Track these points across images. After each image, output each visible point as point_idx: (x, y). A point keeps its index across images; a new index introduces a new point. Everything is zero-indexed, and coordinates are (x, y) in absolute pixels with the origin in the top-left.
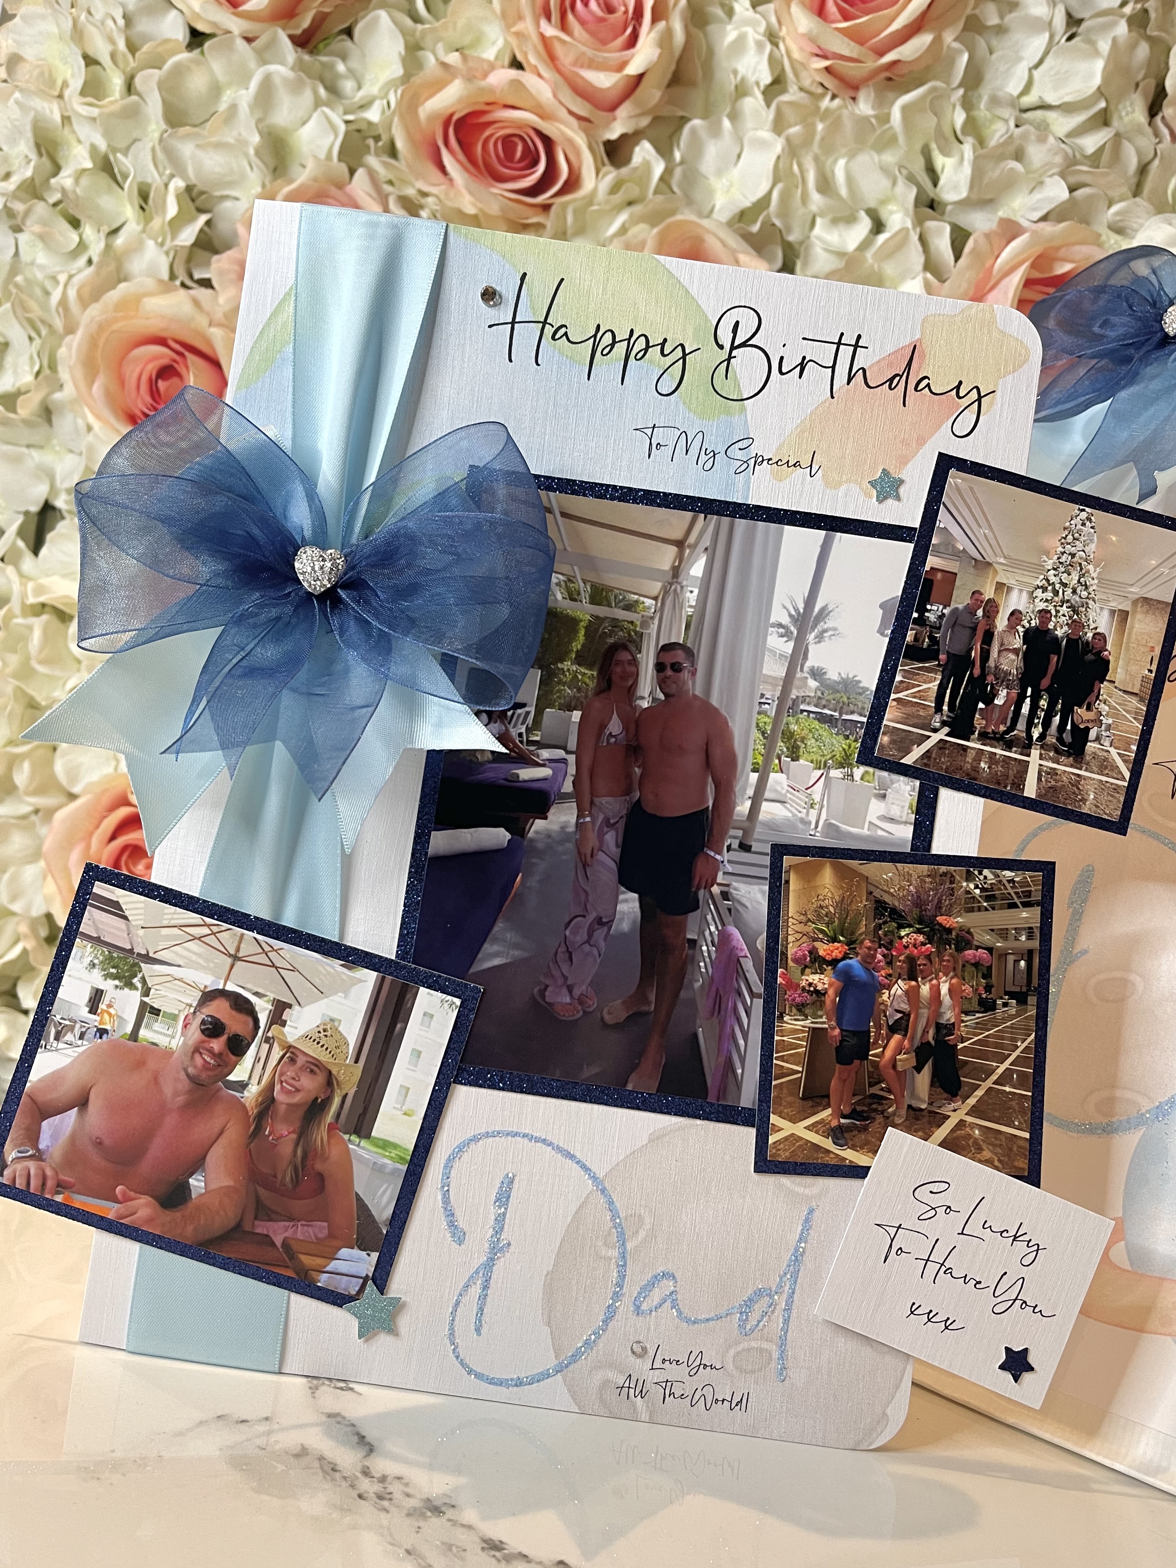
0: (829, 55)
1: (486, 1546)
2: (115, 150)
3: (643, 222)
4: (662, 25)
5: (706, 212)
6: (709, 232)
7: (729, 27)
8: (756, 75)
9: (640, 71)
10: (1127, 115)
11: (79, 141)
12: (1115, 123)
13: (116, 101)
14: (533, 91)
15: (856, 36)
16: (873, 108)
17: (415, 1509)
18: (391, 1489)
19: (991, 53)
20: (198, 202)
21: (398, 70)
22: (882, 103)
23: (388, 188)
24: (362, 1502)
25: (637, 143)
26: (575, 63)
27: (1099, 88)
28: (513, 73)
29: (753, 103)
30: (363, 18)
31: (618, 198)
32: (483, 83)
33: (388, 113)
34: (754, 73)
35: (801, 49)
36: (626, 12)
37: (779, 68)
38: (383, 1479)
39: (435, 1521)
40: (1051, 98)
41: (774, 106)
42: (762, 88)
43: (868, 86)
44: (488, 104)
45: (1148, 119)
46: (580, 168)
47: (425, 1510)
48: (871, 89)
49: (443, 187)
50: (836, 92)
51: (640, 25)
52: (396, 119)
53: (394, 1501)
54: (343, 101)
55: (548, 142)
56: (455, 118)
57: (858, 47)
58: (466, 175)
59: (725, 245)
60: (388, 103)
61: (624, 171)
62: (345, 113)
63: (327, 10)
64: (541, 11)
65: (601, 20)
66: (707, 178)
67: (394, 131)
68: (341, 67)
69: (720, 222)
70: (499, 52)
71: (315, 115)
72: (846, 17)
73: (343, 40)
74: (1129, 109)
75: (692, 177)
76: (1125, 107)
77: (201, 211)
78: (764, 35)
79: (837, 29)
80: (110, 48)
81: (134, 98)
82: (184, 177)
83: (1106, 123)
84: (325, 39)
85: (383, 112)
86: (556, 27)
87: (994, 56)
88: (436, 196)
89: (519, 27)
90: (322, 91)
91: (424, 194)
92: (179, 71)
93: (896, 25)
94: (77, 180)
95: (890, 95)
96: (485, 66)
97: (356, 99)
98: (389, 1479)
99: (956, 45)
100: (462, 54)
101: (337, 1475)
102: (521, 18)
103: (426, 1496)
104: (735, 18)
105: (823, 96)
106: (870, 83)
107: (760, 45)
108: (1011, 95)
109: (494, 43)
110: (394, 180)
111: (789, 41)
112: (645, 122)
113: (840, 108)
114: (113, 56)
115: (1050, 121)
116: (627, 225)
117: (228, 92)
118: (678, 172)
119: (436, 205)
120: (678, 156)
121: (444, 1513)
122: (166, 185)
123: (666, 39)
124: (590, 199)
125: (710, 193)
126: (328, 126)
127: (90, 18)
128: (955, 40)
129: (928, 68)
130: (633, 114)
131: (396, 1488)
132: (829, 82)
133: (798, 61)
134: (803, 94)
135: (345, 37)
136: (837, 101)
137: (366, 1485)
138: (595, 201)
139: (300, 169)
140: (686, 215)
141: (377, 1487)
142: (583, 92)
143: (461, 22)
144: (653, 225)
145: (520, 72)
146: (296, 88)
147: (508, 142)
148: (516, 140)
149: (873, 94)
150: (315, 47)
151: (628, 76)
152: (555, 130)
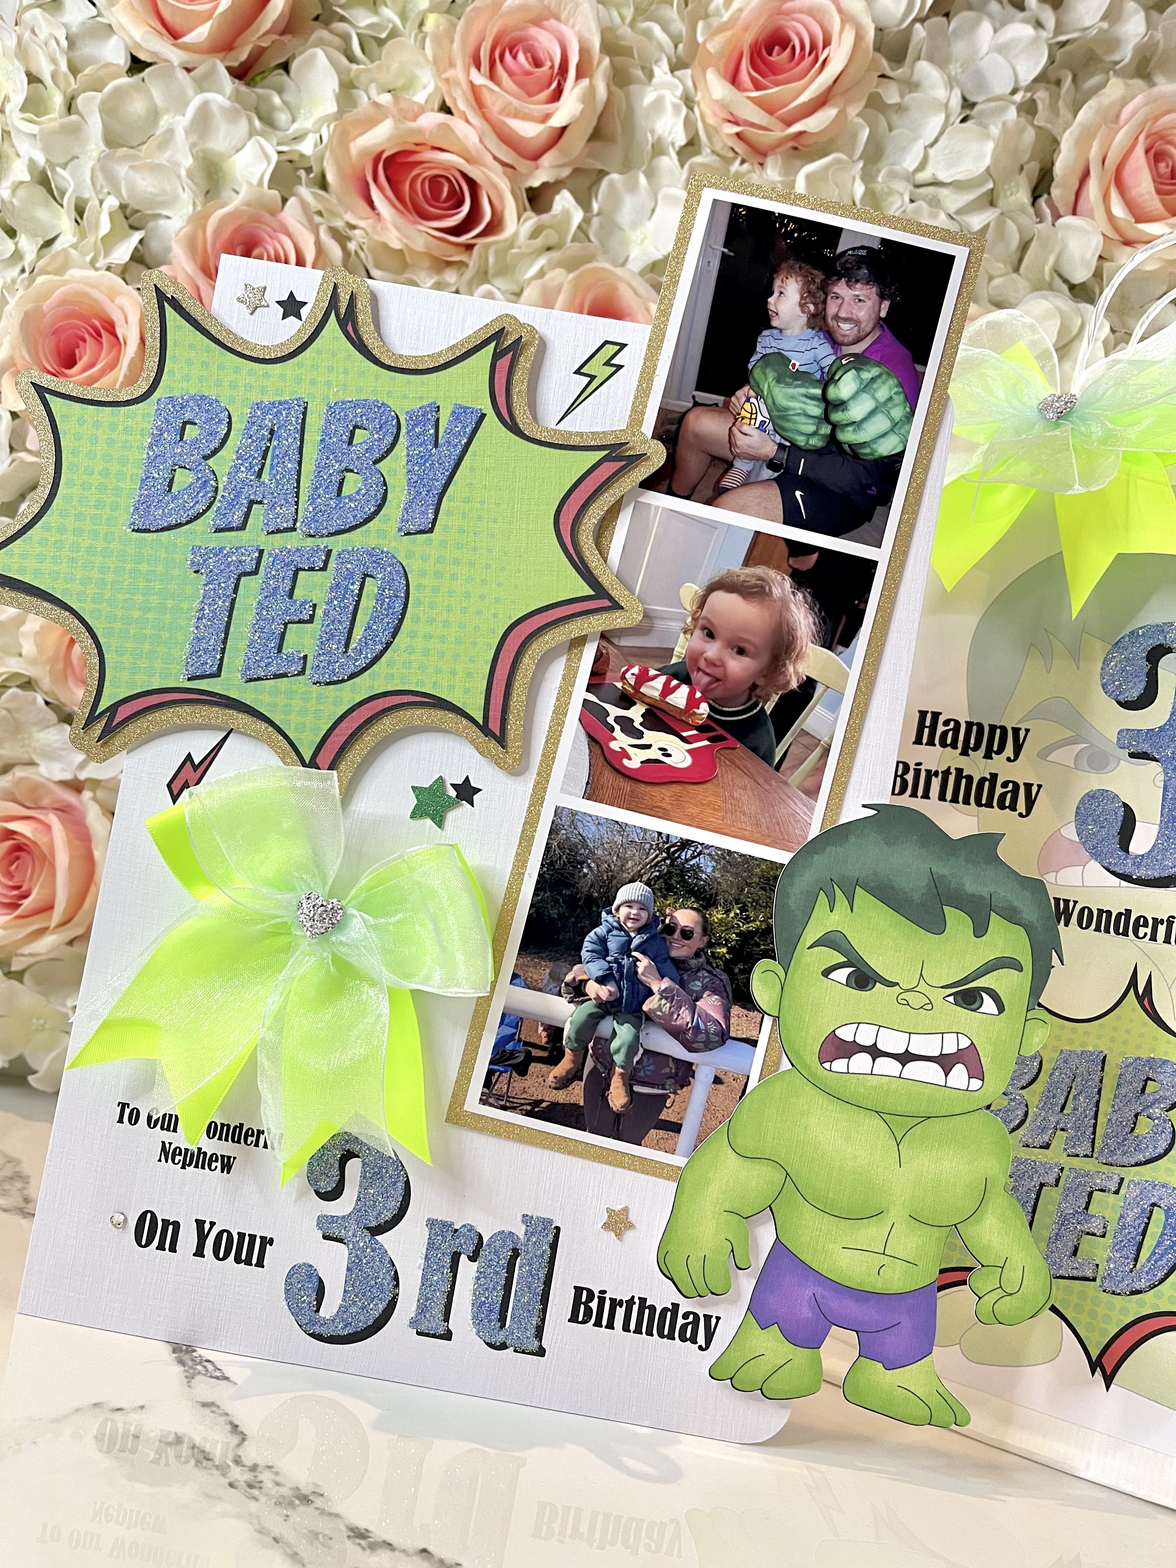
0: (741, 122)
1: (352, 1534)
2: (53, 166)
3: (561, 267)
4: (585, 82)
5: (621, 261)
6: (622, 280)
7: (649, 89)
8: (673, 135)
9: (564, 124)
10: (1011, 194)
11: (18, 155)
12: (1002, 203)
13: (54, 119)
14: (461, 136)
15: (768, 107)
16: (779, 174)
17: (284, 1497)
18: (261, 1477)
19: (891, 130)
20: (131, 220)
21: (331, 107)
22: (790, 171)
23: (317, 219)
24: (232, 1490)
25: (558, 192)
26: (502, 112)
27: (988, 169)
28: (442, 117)
29: (669, 162)
30: (301, 53)
31: (539, 242)
32: (412, 125)
33: (321, 147)
34: (670, 134)
35: (715, 114)
36: (552, 67)
37: (694, 131)
38: (254, 1468)
39: (302, 1509)
40: (944, 177)
41: (687, 166)
42: (677, 148)
43: (776, 154)
44: (417, 145)
45: (1031, 200)
46: (502, 212)
47: (294, 1499)
48: (779, 157)
49: (370, 221)
50: (745, 157)
51: (565, 81)
52: (328, 154)
53: (263, 1490)
54: (277, 133)
55: (473, 185)
56: (384, 156)
57: (767, 115)
58: (393, 211)
59: (636, 293)
60: (321, 137)
61: (544, 217)
62: (279, 144)
63: (264, 45)
64: (471, 60)
65: (528, 73)
66: (622, 230)
67: (325, 164)
68: (277, 100)
69: (633, 272)
70: (429, 96)
71: (249, 143)
72: (758, 87)
73: (280, 74)
74: (1014, 190)
75: (610, 227)
76: (1010, 188)
77: (134, 228)
78: (681, 98)
79: (749, 98)
80: (52, 67)
81: (74, 117)
82: (118, 195)
83: (992, 204)
84: (262, 72)
85: (316, 146)
86: (485, 76)
87: (894, 133)
88: (362, 229)
89: (449, 73)
90: (257, 123)
91: (353, 227)
92: (118, 93)
93: (804, 98)
94: (14, 192)
95: (798, 163)
96: (416, 108)
97: (290, 131)
98: (259, 1469)
99: (860, 120)
100: (393, 95)
101: (210, 1463)
102: (452, 65)
103: (295, 1485)
104: (655, 81)
105: (734, 159)
106: (778, 150)
107: (676, 108)
108: (907, 171)
109: (425, 87)
110: (323, 212)
111: (703, 105)
112: (565, 172)
113: (749, 172)
114: (54, 76)
115: (941, 198)
116: (545, 268)
117: (166, 117)
118: (595, 221)
119: (364, 238)
120: (595, 206)
121: (312, 1502)
122: (101, 202)
123: (589, 96)
124: (511, 243)
125: (625, 243)
126: (262, 155)
127: (34, 37)
128: (858, 115)
129: (832, 140)
130: (555, 163)
131: (265, 1477)
132: (740, 147)
133: (711, 126)
134: (715, 157)
135: (281, 71)
136: (746, 166)
137: (237, 1474)
138: (517, 243)
139: (234, 194)
140: (602, 264)
141: (248, 1476)
142: (508, 139)
143: (394, 67)
144: (570, 271)
145: (449, 116)
146: (231, 116)
147: (435, 182)
148: (443, 181)
149: (780, 162)
150: (253, 79)
151: (551, 127)
152: (481, 175)
